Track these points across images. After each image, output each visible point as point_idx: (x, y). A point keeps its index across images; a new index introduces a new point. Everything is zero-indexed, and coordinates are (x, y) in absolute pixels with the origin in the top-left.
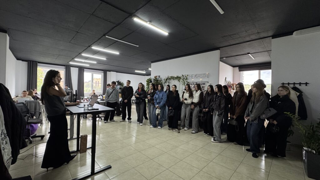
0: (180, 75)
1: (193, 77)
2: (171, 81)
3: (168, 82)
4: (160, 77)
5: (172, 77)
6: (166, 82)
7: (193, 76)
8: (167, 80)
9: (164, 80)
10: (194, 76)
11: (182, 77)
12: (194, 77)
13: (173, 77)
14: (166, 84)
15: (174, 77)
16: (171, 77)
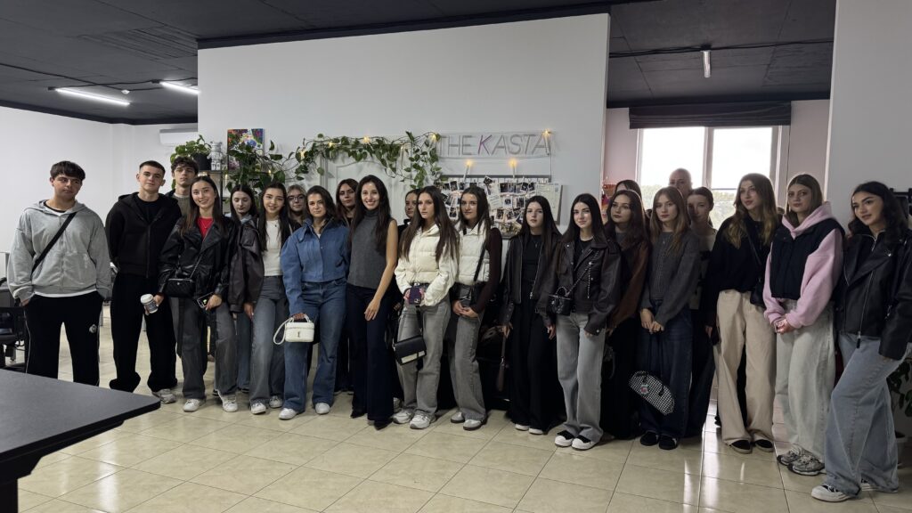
0: (392, 135)
1: (468, 150)
2: (339, 162)
3: (321, 172)
4: (268, 139)
5: (345, 140)
6: (304, 170)
7: (469, 141)
8: (310, 155)
9: (298, 156)
10: (475, 142)
11: (408, 146)
12: (474, 150)
13: (352, 142)
14: (308, 179)
15: (357, 142)
16: (336, 141)
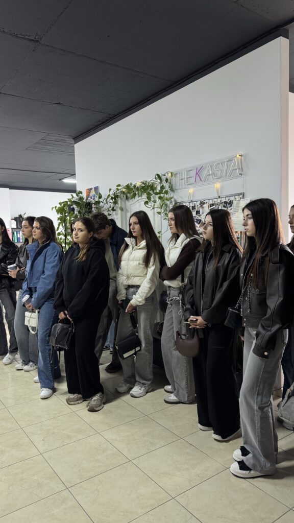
1: (190, 180)
2: (130, 201)
4: (99, 191)
7: (190, 174)
8: (116, 197)
10: (193, 173)
11: (157, 184)
13: (132, 187)
16: (125, 187)
